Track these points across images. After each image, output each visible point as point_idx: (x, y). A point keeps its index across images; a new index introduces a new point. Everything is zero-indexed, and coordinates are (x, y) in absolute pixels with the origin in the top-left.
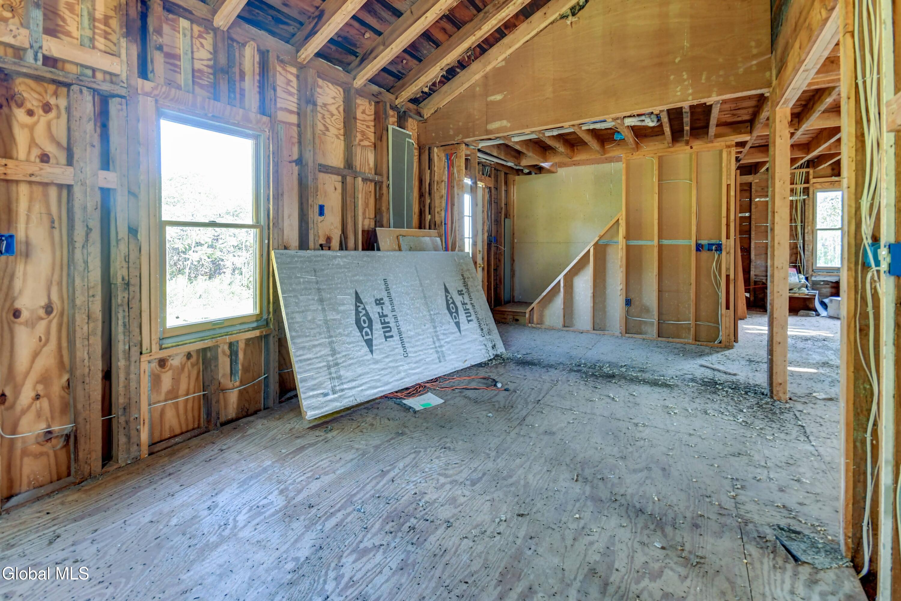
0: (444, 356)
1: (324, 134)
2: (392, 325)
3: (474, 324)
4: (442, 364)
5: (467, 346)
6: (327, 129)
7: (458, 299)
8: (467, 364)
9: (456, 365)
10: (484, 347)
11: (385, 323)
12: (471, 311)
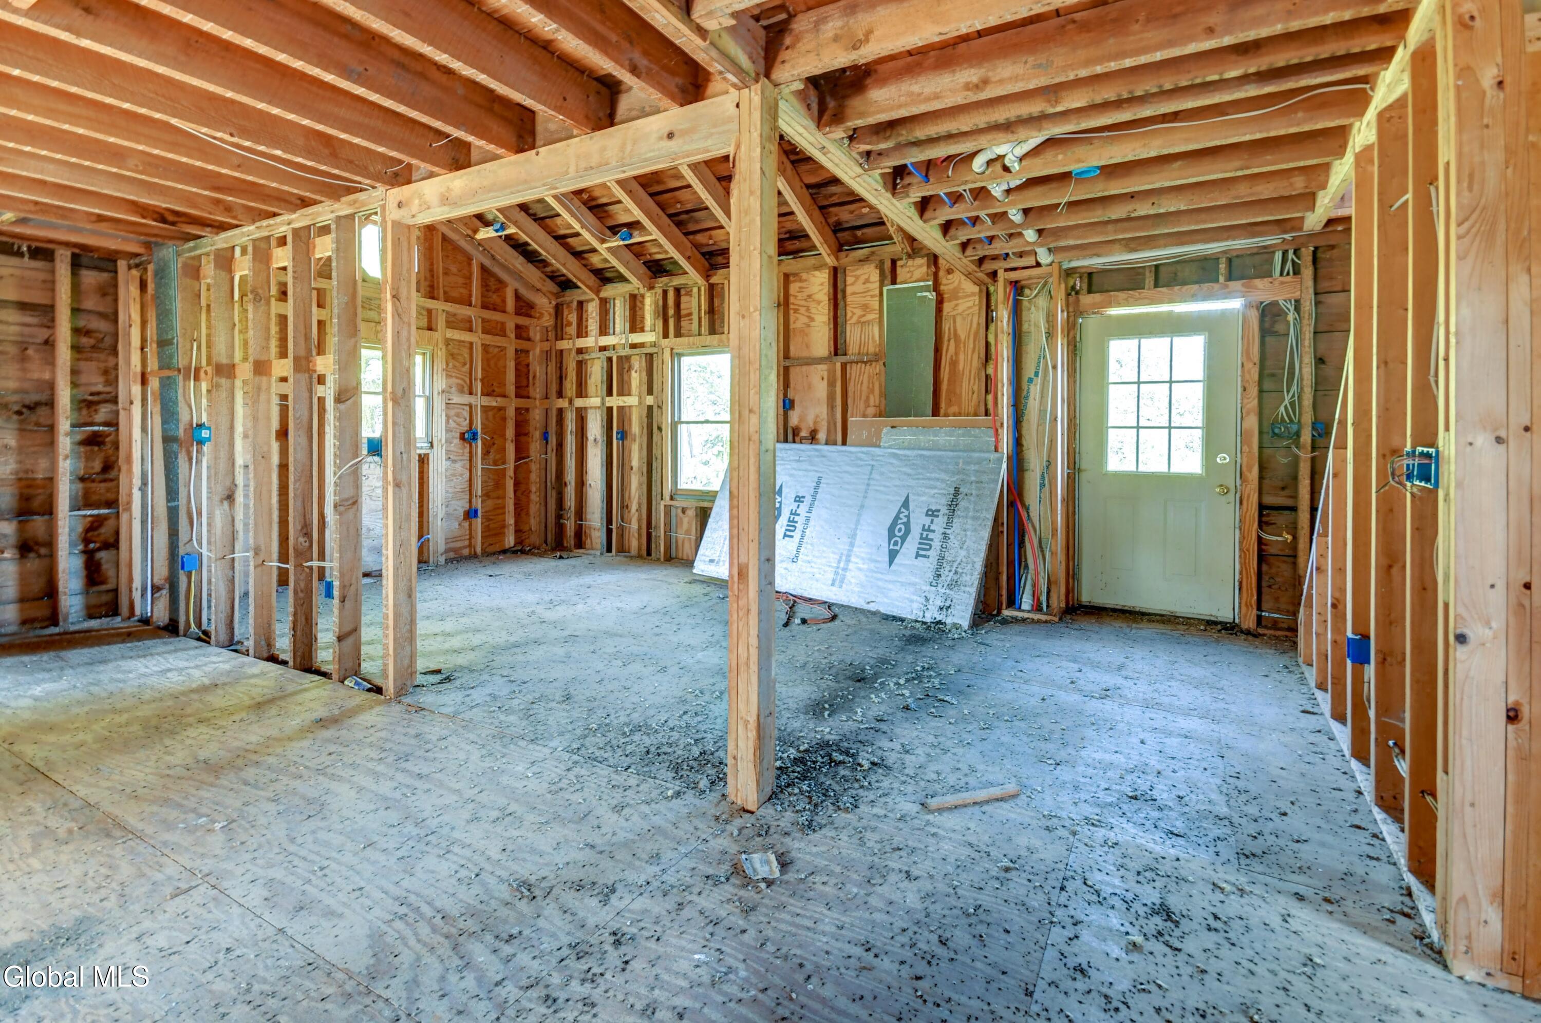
0: (842, 581)
1: (809, 326)
2: (799, 526)
3: (928, 565)
4: (834, 589)
5: (890, 586)
6: (812, 319)
7: (918, 520)
8: (872, 607)
9: (853, 600)
10: (923, 600)
11: (793, 521)
12: (936, 544)
